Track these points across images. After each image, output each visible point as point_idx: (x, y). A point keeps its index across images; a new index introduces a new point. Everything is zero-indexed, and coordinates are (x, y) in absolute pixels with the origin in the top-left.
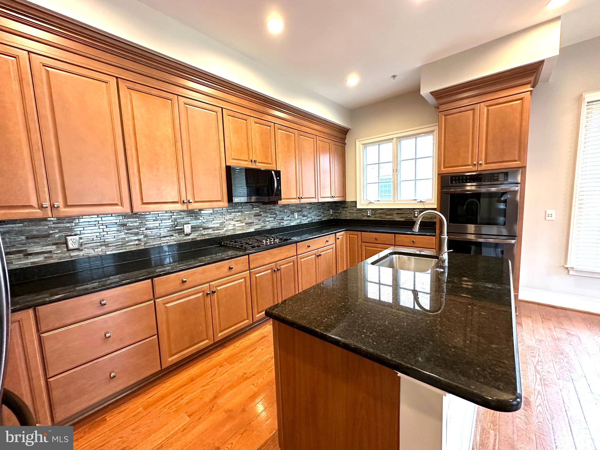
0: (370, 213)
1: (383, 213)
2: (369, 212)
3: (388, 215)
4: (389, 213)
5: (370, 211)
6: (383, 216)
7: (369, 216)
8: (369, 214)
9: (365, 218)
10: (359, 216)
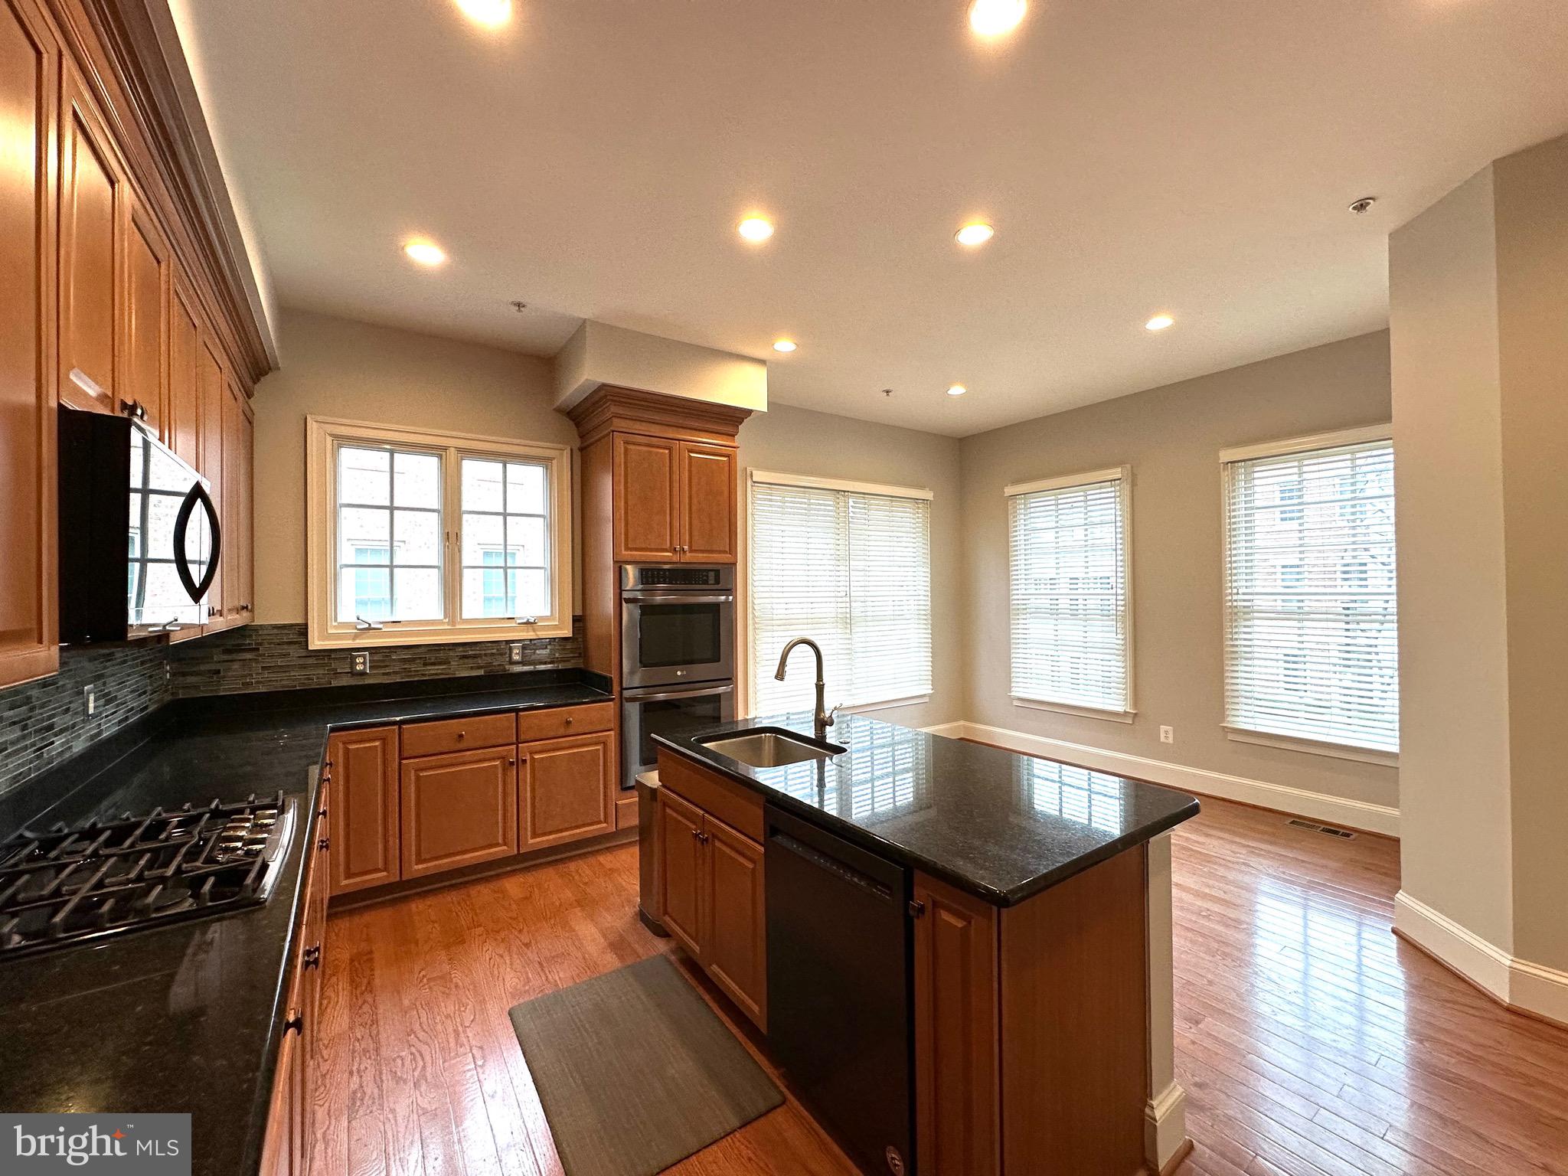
0: (364, 663)
1: (414, 660)
2: (360, 660)
3: (433, 664)
4: (436, 658)
5: (364, 657)
6: (413, 667)
7: (363, 674)
8: (359, 668)
9: (345, 681)
10: (318, 678)
